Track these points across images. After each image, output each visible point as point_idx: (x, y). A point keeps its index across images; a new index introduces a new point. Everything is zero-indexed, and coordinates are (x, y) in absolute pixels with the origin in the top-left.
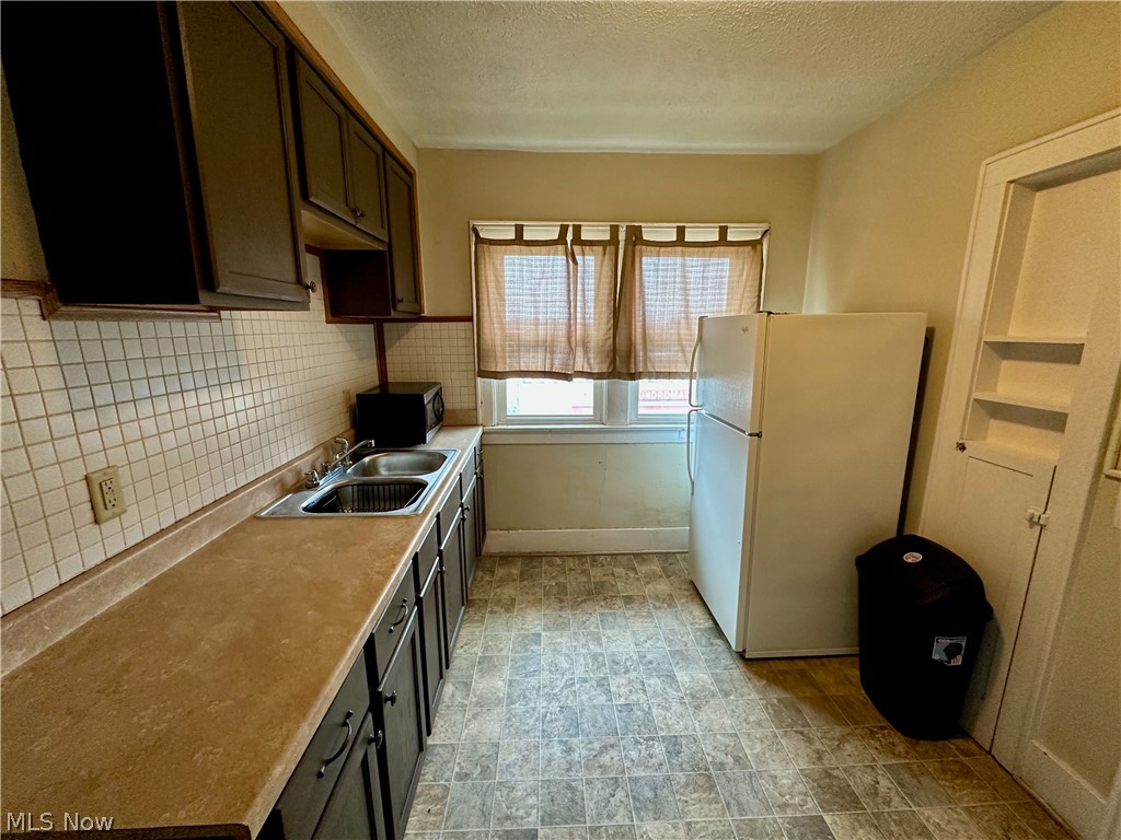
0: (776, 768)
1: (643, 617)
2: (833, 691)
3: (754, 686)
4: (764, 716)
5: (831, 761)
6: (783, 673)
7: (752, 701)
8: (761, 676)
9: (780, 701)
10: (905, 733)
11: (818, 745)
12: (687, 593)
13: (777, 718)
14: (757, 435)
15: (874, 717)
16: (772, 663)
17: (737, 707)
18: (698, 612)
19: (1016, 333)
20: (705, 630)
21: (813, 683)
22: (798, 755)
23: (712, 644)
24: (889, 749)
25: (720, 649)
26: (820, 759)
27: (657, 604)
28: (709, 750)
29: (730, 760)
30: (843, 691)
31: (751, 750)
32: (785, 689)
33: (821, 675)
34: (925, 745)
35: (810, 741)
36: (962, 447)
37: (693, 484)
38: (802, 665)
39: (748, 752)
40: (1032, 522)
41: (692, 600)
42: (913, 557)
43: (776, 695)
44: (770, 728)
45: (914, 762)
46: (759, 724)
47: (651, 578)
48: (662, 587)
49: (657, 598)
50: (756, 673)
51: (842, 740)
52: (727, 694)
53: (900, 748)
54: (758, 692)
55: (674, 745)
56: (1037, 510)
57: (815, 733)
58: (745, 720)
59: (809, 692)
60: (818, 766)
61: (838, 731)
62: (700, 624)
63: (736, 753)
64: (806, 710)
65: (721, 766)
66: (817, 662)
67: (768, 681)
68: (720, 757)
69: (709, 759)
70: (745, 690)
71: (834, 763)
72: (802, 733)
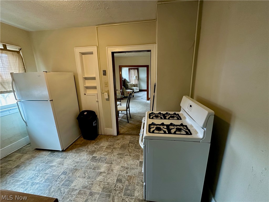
0: (83, 158)
1: (28, 165)
2: (81, 143)
3: (69, 153)
4: (75, 154)
5: (88, 150)
6: (72, 147)
7: (71, 154)
8: (69, 150)
9: (75, 151)
10: (93, 140)
11: (86, 150)
12: (36, 152)
13: (77, 153)
14: (52, 100)
15: (89, 141)
16: (69, 147)
17: (70, 157)
18: (44, 153)
19: (86, 76)
20: (50, 154)
21: (78, 144)
22: (84, 154)
23: (54, 155)
24: (93, 143)
25: (57, 154)
26: (87, 151)
27: (30, 160)
28: (71, 166)
29: (76, 164)
30: (83, 142)
31: (78, 160)
32: (75, 148)
33: (78, 143)
34: (96, 139)
35: (84, 151)
36: (85, 94)
37: (26, 122)
38: (74, 144)
39: (77, 160)
40: (97, 102)
41: (40, 152)
42: (85, 113)
43: (74, 151)
44: (78, 155)
45: (96, 142)
46: (75, 156)
47: (19, 158)
48: (26, 156)
49: (28, 159)
50: (68, 151)
51: (88, 147)
52: (66, 158)
53: (94, 142)
54: (71, 153)
55: (64, 173)
56: (97, 100)
57: (83, 149)
58: (73, 158)
59: (78, 146)
60: (88, 152)
61: (86, 146)
62: (47, 154)
63: (76, 162)
64: (80, 148)
65: (76, 166)
66: (76, 141)
67: (71, 150)
68: (74, 165)
69: (73, 167)
70: (69, 154)
71: (89, 150)
72: (82, 151)
